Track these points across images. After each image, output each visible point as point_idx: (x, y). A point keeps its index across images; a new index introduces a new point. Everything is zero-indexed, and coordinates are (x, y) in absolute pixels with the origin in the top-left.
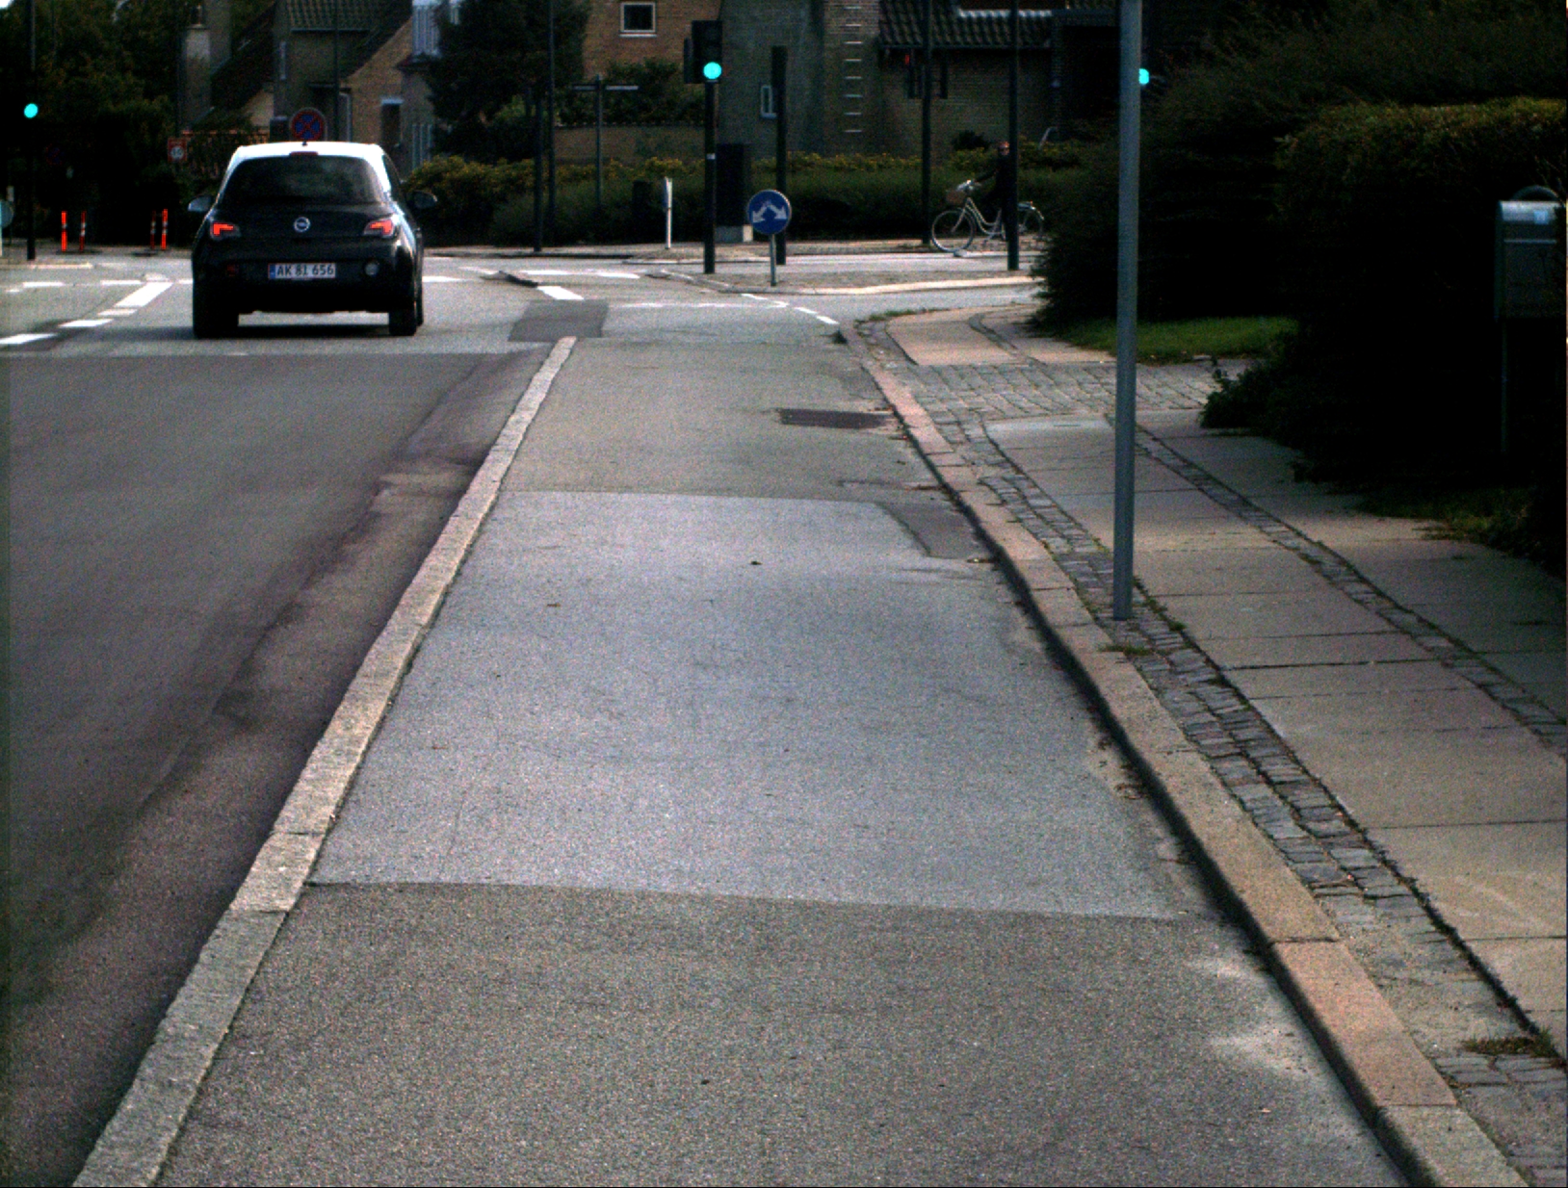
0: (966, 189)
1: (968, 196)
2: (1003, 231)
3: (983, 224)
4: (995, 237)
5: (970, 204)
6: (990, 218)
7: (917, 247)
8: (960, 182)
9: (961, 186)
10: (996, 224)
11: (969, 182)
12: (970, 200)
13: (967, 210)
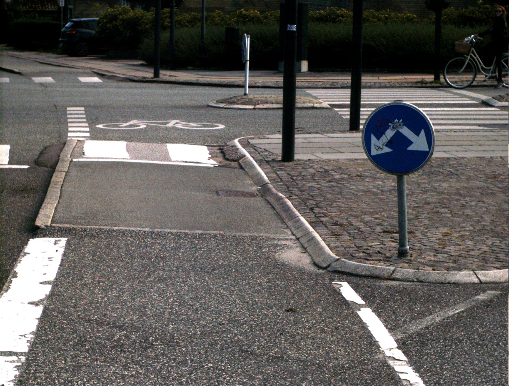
0: (471, 42)
1: (472, 47)
2: (497, 74)
3: (482, 67)
4: (491, 78)
5: (473, 53)
6: (487, 64)
7: (431, 83)
8: (467, 36)
9: (466, 39)
10: (492, 67)
11: (472, 36)
12: (473, 49)
13: (471, 57)
